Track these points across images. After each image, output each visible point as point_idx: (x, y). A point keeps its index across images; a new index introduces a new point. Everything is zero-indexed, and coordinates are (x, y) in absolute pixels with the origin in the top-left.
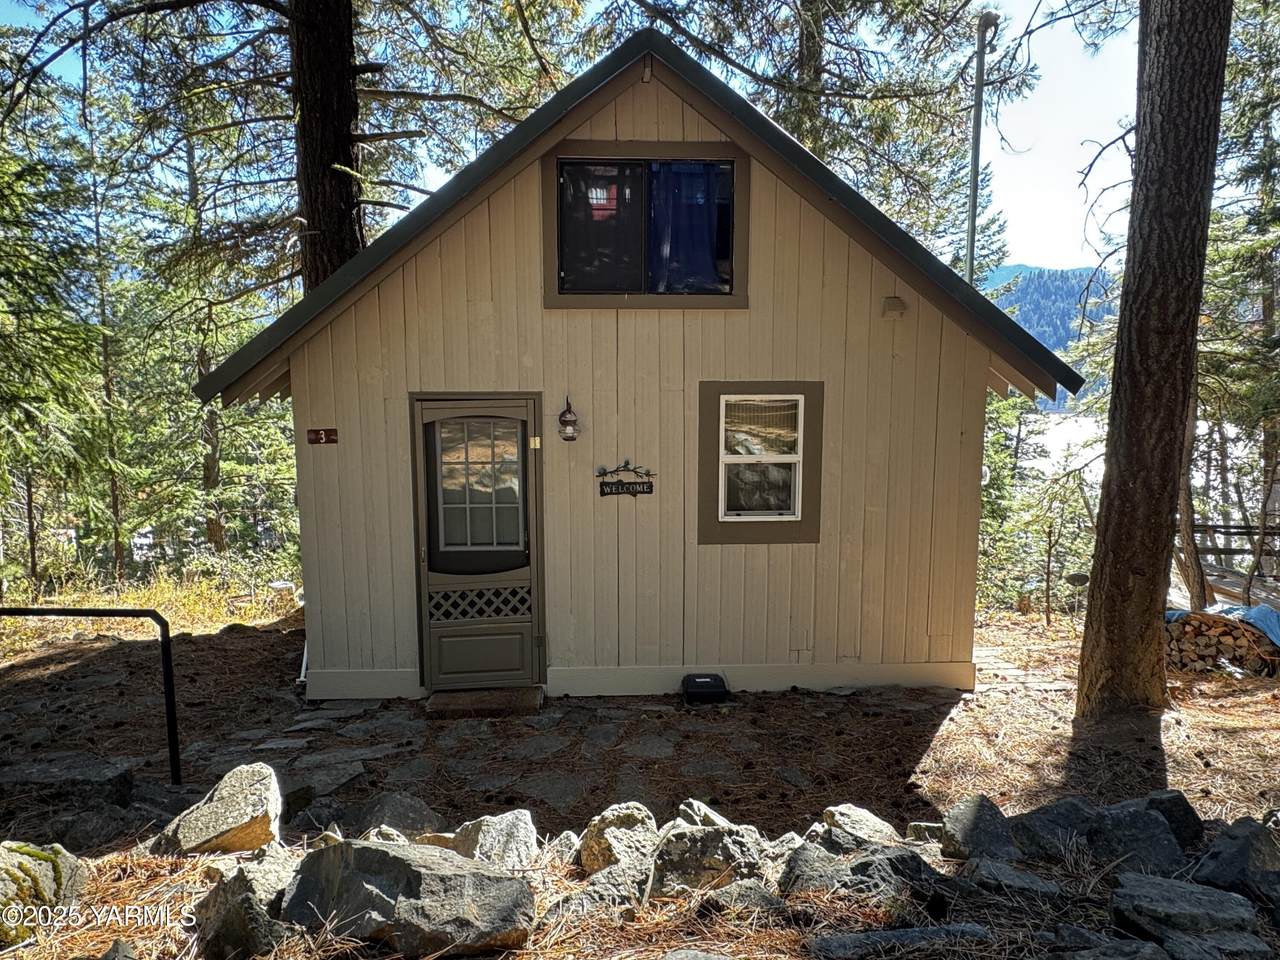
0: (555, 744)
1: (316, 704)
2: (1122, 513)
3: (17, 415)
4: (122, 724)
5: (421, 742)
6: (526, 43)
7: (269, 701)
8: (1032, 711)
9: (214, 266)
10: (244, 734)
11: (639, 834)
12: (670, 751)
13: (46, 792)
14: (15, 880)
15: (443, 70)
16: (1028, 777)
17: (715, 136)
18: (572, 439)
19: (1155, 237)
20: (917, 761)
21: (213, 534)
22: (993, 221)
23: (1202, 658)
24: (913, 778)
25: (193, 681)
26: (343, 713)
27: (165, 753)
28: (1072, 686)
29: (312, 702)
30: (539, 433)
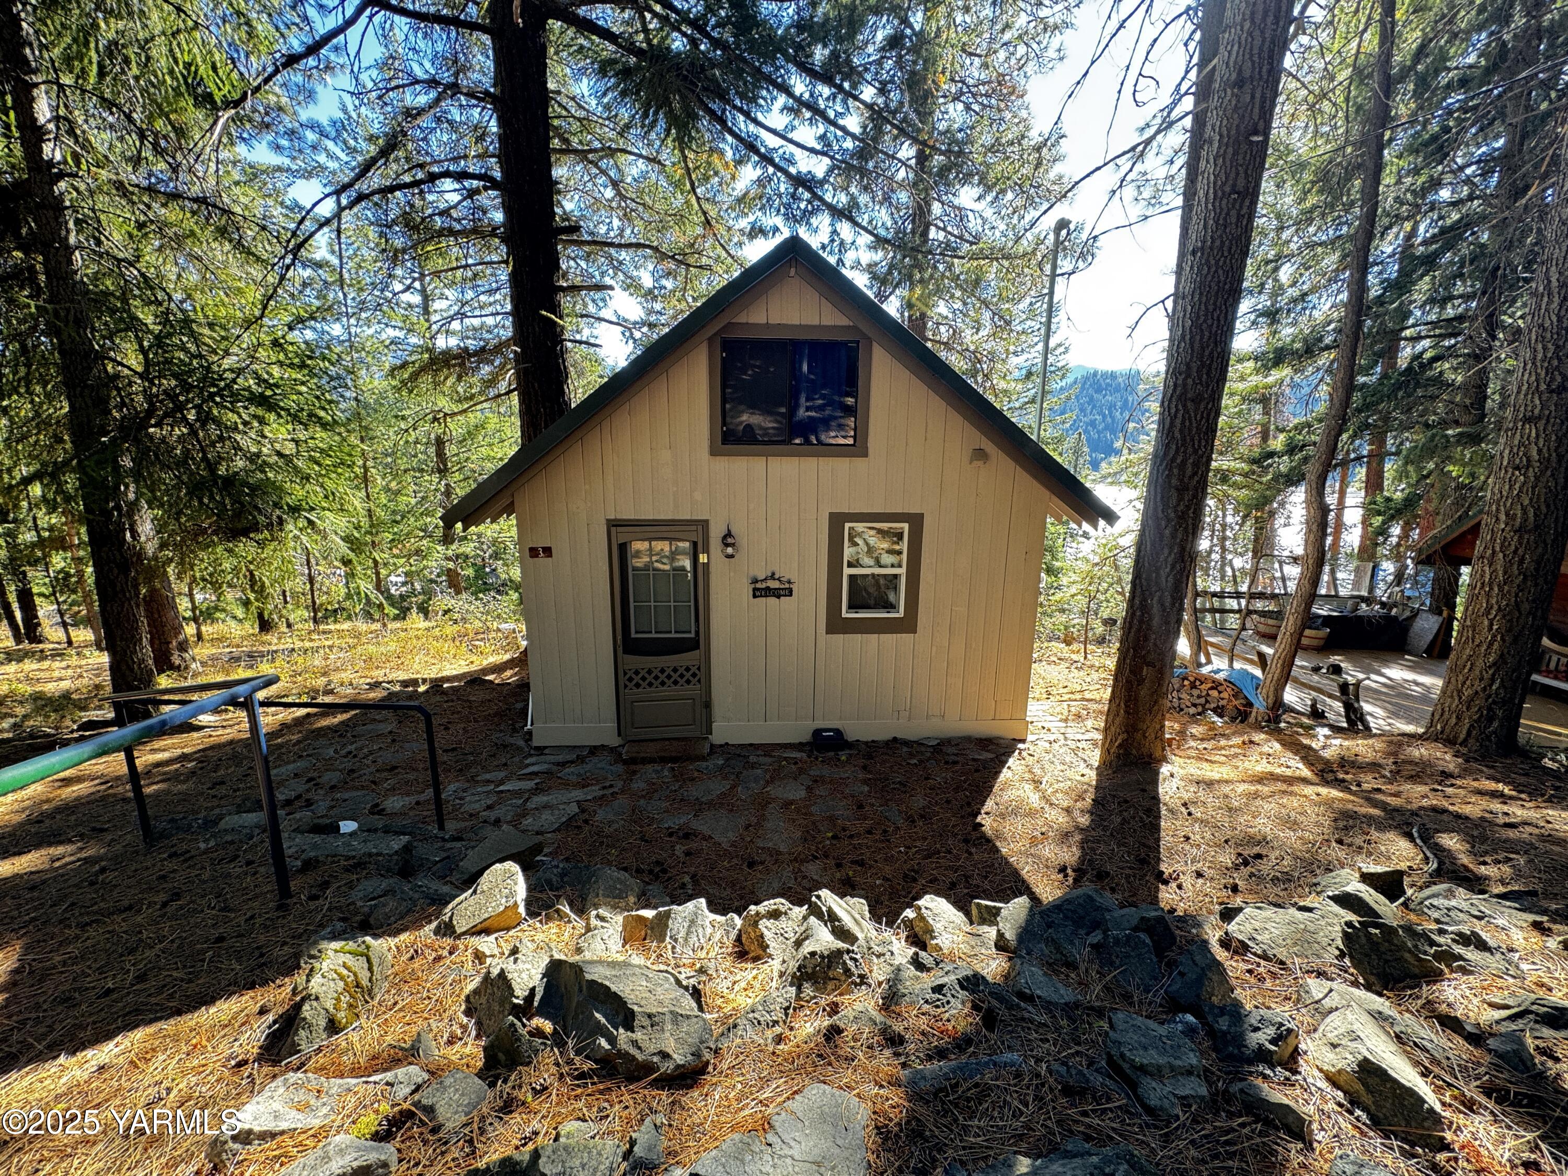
0: (718, 787)
1: (540, 750)
2: (1141, 622)
3: (302, 523)
4: (396, 768)
5: (620, 784)
6: (693, 200)
7: (505, 746)
8: (1068, 759)
9: (446, 378)
10: (488, 776)
11: (783, 923)
12: (803, 794)
13: (351, 862)
14: (342, 978)
15: (626, 217)
16: (1062, 819)
17: (844, 321)
18: (732, 556)
19: (1180, 415)
20: (983, 803)
21: (454, 582)
22: (1060, 345)
23: (1195, 705)
24: (979, 819)
25: (447, 729)
26: (560, 758)
27: (430, 792)
28: (1099, 736)
29: (537, 748)
30: (707, 551)
